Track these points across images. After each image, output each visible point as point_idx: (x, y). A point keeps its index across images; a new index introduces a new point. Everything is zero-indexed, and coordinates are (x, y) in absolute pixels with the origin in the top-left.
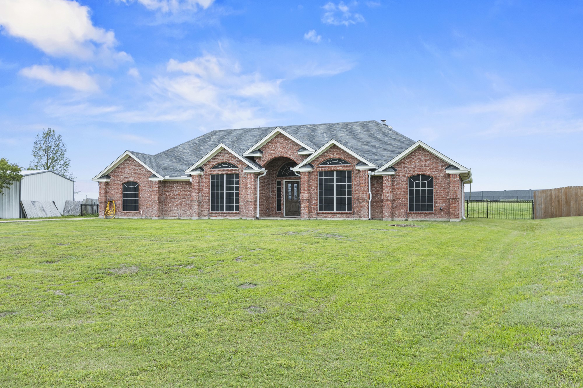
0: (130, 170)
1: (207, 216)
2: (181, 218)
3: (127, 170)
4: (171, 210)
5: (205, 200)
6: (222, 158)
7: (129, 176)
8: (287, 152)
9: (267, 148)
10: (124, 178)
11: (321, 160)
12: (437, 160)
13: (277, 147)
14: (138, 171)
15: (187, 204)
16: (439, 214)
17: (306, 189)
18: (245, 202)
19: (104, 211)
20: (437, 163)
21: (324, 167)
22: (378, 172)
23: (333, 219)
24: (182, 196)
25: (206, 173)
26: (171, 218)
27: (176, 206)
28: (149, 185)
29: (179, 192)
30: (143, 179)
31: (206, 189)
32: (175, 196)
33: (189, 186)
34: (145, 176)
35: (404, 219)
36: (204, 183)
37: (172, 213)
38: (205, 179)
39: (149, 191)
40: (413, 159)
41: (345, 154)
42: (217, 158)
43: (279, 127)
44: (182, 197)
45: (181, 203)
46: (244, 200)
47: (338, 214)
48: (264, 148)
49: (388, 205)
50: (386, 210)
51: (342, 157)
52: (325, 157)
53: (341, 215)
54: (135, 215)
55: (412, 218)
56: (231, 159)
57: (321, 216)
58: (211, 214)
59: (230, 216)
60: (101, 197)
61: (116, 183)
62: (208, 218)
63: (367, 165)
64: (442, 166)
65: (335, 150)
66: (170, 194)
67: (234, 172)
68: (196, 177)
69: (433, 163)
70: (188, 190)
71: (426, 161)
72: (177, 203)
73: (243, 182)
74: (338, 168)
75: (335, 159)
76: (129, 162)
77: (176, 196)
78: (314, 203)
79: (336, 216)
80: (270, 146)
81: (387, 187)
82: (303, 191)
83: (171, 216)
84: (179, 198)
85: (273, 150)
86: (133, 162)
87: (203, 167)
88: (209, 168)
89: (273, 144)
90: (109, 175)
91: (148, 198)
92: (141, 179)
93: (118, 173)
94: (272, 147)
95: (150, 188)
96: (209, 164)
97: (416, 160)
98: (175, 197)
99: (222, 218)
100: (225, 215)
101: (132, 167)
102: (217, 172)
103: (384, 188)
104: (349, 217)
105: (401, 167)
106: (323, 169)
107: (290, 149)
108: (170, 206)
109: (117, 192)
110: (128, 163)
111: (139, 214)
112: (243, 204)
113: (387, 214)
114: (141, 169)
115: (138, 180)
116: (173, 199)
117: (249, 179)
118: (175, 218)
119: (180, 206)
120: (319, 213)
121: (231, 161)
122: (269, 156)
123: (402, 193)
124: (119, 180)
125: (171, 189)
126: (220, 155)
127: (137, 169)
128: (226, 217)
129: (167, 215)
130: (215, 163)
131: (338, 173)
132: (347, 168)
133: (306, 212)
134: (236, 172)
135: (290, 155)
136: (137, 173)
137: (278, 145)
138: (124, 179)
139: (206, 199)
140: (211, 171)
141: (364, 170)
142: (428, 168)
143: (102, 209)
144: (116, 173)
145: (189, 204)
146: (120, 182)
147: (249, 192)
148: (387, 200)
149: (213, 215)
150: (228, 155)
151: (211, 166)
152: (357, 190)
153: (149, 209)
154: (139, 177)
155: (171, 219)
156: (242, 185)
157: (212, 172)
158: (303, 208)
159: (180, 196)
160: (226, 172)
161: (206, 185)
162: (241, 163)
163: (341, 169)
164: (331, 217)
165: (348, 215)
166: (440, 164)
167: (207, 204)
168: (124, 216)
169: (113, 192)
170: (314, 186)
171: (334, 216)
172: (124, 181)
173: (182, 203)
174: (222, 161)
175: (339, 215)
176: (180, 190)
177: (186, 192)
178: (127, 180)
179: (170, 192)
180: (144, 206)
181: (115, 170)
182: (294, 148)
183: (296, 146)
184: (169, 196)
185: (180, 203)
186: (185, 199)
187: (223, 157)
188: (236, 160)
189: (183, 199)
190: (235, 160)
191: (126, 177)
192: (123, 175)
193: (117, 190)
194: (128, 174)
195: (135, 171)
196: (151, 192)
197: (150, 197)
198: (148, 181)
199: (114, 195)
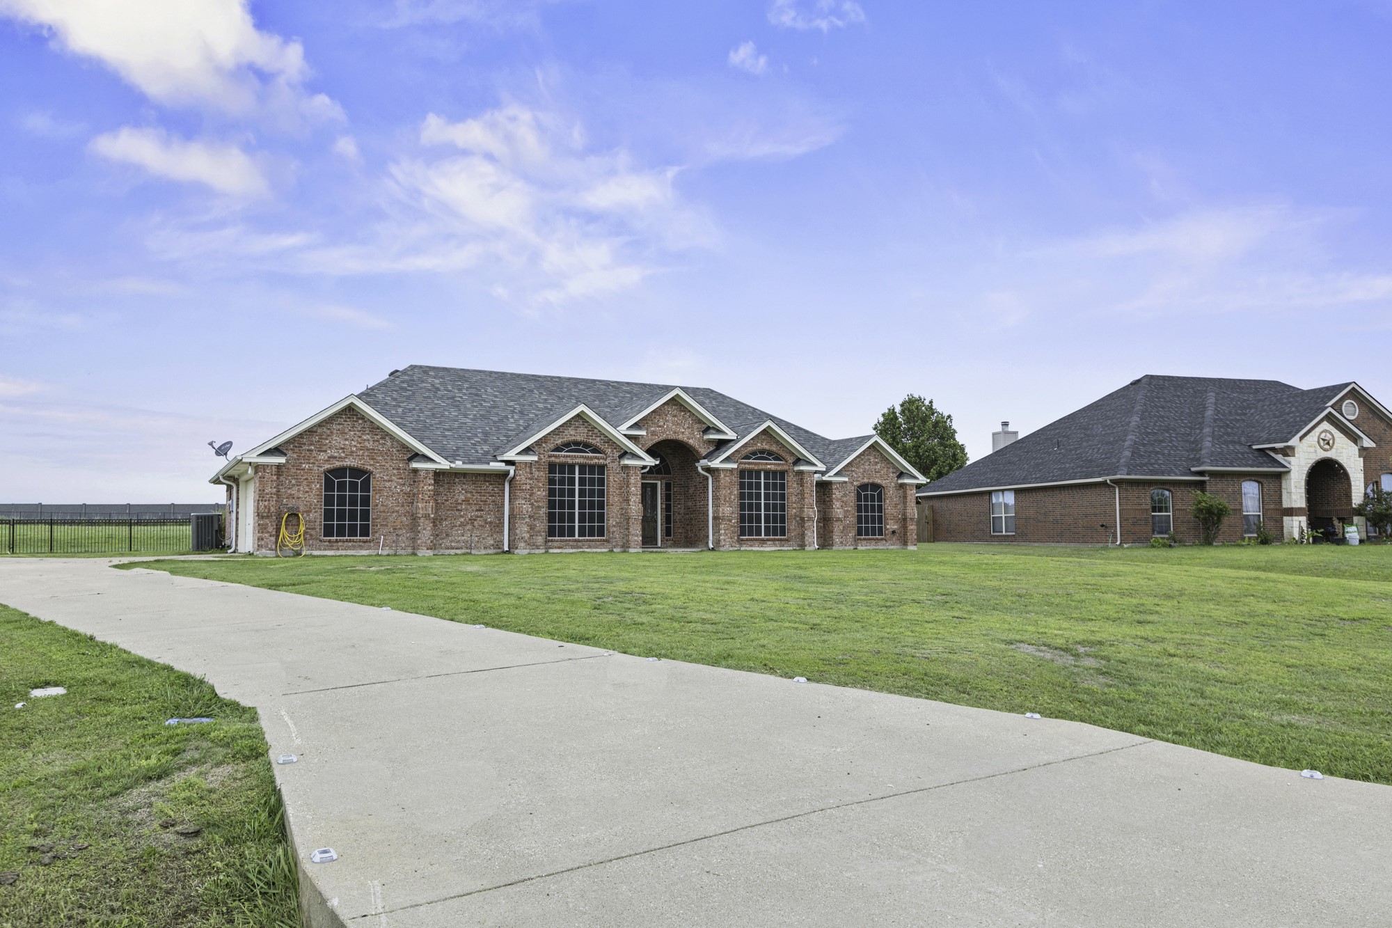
0: (346, 440)
1: (541, 547)
2: (473, 552)
3: (337, 440)
4: (447, 535)
5: (537, 515)
6: (572, 433)
7: (343, 455)
8: (683, 432)
9: (650, 422)
10: (329, 457)
11: (744, 452)
12: (888, 463)
13: (667, 421)
14: (369, 445)
15: (486, 523)
16: (890, 540)
17: (727, 499)
18: (618, 520)
19: (273, 539)
20: (888, 468)
21: (749, 463)
22: (829, 476)
23: (762, 549)
24: (475, 504)
25: (541, 459)
26: (447, 552)
27: (460, 526)
28: (402, 478)
29: (469, 495)
30: (383, 464)
31: (539, 493)
32: (459, 504)
33: (492, 484)
34: (389, 458)
35: (852, 548)
36: (536, 479)
37: (451, 542)
38: (538, 471)
39: (402, 491)
40: (862, 460)
41: (778, 445)
42: (564, 432)
43: (679, 387)
44: (474, 508)
45: (472, 520)
46: (617, 515)
47: (768, 540)
48: (645, 422)
49: (838, 527)
50: (837, 534)
51: (774, 448)
52: (750, 447)
53: (772, 543)
54: (360, 546)
55: (862, 546)
56: (592, 436)
57: (745, 544)
58: (550, 544)
59: (590, 547)
60: (266, 503)
61: (303, 469)
62: (543, 551)
63: (814, 465)
64: (893, 473)
65: (763, 437)
66: (447, 500)
67: (597, 461)
68: (526, 466)
69: (884, 468)
70: (489, 493)
71: (876, 463)
72: (462, 520)
73: (615, 481)
74: (769, 467)
75: (762, 452)
76: (345, 421)
77: (461, 504)
78: (734, 523)
79: (766, 544)
80: (655, 418)
81: (837, 500)
82: (723, 502)
83: (448, 549)
84: (467, 510)
85: (660, 426)
86: (356, 421)
87: (534, 447)
88: (546, 449)
89: (659, 415)
90: (280, 448)
91: (397, 508)
92: (378, 462)
93: (311, 445)
94: (658, 421)
95: (404, 484)
96: (545, 442)
97: (865, 462)
98: (459, 508)
99: (574, 550)
100: (580, 544)
101: (352, 433)
102: (562, 460)
103: (834, 501)
104: (783, 546)
105: (849, 471)
106: (747, 466)
107: (688, 428)
108: (446, 526)
109: (307, 492)
110: (339, 424)
111: (372, 544)
112: (614, 523)
113: (837, 540)
114: (378, 441)
115: (371, 465)
116: (452, 510)
117: (632, 476)
118: (459, 552)
119: (469, 527)
120: (742, 540)
121: (592, 439)
122: (654, 437)
123: (849, 509)
124: (313, 463)
125: (449, 489)
126: (570, 427)
127: (368, 440)
128: (581, 548)
129: (437, 546)
130: (559, 442)
131: (767, 473)
132: (779, 468)
133: (728, 538)
134: (602, 461)
135: (689, 439)
136: (368, 450)
137: (669, 418)
138: (327, 461)
139: (541, 513)
140: (550, 457)
141: (809, 472)
142: (878, 475)
143: (268, 532)
144: (304, 444)
145: (491, 523)
146: (316, 468)
147: (632, 500)
148: (838, 520)
149: (555, 544)
150: (586, 427)
151: (552, 446)
152: (795, 503)
153: (400, 532)
154: (373, 459)
155: (449, 555)
156: (613, 487)
157: (553, 459)
158: (723, 532)
159: (469, 504)
160: (581, 461)
161: (541, 485)
162: (611, 445)
163: (773, 467)
164: (758, 546)
165: (783, 543)
166: (891, 470)
167: (542, 522)
168: (329, 549)
169: (294, 491)
170: (735, 495)
171: (764, 544)
172: (327, 466)
173: (475, 520)
174: (573, 438)
175: (770, 543)
176: (471, 492)
177: (484, 496)
178: (338, 464)
179: (445, 495)
180: (387, 525)
181: (301, 438)
182: (696, 426)
183: (699, 423)
184: (443, 503)
185: (470, 520)
186: (483, 511)
187: (576, 430)
188: (602, 440)
189: (477, 510)
190: (598, 439)
191: (335, 457)
192: (325, 451)
193: (308, 486)
194: (342, 448)
195: (360, 443)
196: (405, 494)
197: (403, 506)
198: (398, 469)
199: (298, 498)
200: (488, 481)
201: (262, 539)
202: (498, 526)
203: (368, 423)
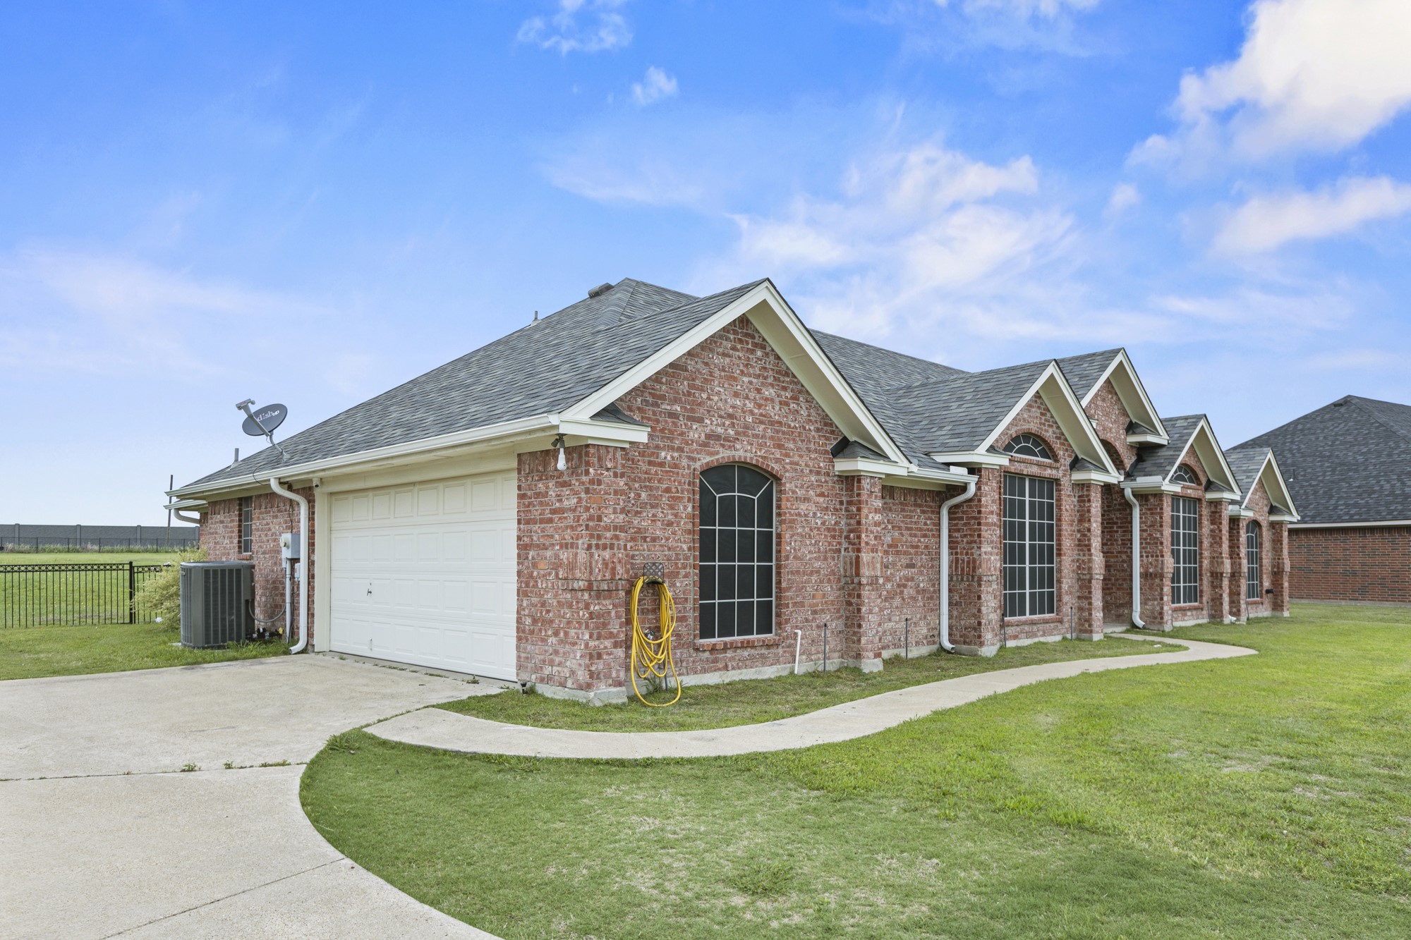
0: (736, 395)
3: (721, 395)
7: (731, 432)
8: (1111, 429)
10: (708, 436)
12: (1263, 492)
13: (1097, 408)
14: (774, 411)
15: (918, 592)
16: (1265, 604)
19: (620, 653)
22: (1242, 509)
23: (1185, 624)
24: (904, 554)
27: (886, 599)
28: (822, 495)
30: (796, 459)
32: (885, 553)
33: (923, 512)
34: (804, 446)
39: (823, 523)
41: (1194, 458)
44: (903, 562)
45: (901, 588)
46: (1069, 573)
47: (1189, 609)
54: (762, 656)
56: (1044, 424)
58: (1005, 630)
59: (1041, 633)
60: (607, 554)
61: (662, 464)
64: (1266, 506)
67: (1047, 472)
68: (992, 477)
69: (1261, 498)
70: (921, 530)
71: (1256, 492)
72: (889, 585)
74: (1189, 492)
75: (1181, 467)
76: (734, 348)
77: (887, 552)
84: (894, 564)
86: (752, 352)
90: (619, 403)
91: (817, 564)
92: (787, 455)
93: (676, 400)
95: (827, 509)
98: (885, 560)
99: (1030, 641)
100: (1032, 628)
101: (746, 379)
102: (1014, 467)
103: (1241, 546)
107: (1115, 421)
109: (670, 524)
111: (780, 651)
112: (1066, 587)
114: (787, 404)
115: (775, 460)
119: (897, 600)
121: (1045, 431)
124: (680, 450)
127: (772, 400)
128: (1036, 636)
131: (1185, 501)
134: (1056, 474)
135: (1115, 439)
136: (772, 423)
137: (1099, 402)
138: (705, 445)
142: (1257, 508)
143: (611, 635)
144: (663, 397)
145: (924, 591)
146: (685, 462)
147: (1094, 545)
148: (1244, 575)
149: (1010, 631)
150: (1038, 408)
151: (1005, 440)
153: (821, 619)
154: (780, 446)
158: (1166, 599)
159: (897, 552)
160: (1031, 470)
162: (1063, 444)
164: (1182, 619)
166: (1265, 502)
168: (710, 670)
172: (705, 460)
173: (905, 586)
174: (1027, 426)
175: (1189, 613)
176: (900, 528)
177: (915, 536)
178: (723, 455)
180: (802, 604)
181: (660, 382)
182: (1121, 420)
183: (1123, 415)
185: (899, 586)
186: (914, 567)
187: (1029, 412)
188: (1054, 432)
189: (907, 567)
190: (1051, 431)
191: (718, 437)
192: (700, 420)
193: (672, 507)
194: (730, 416)
195: (760, 406)
196: (828, 530)
197: (826, 559)
198: (818, 473)
199: (654, 540)
200: (920, 506)
201: (599, 656)
202: (931, 598)
203: (772, 358)
